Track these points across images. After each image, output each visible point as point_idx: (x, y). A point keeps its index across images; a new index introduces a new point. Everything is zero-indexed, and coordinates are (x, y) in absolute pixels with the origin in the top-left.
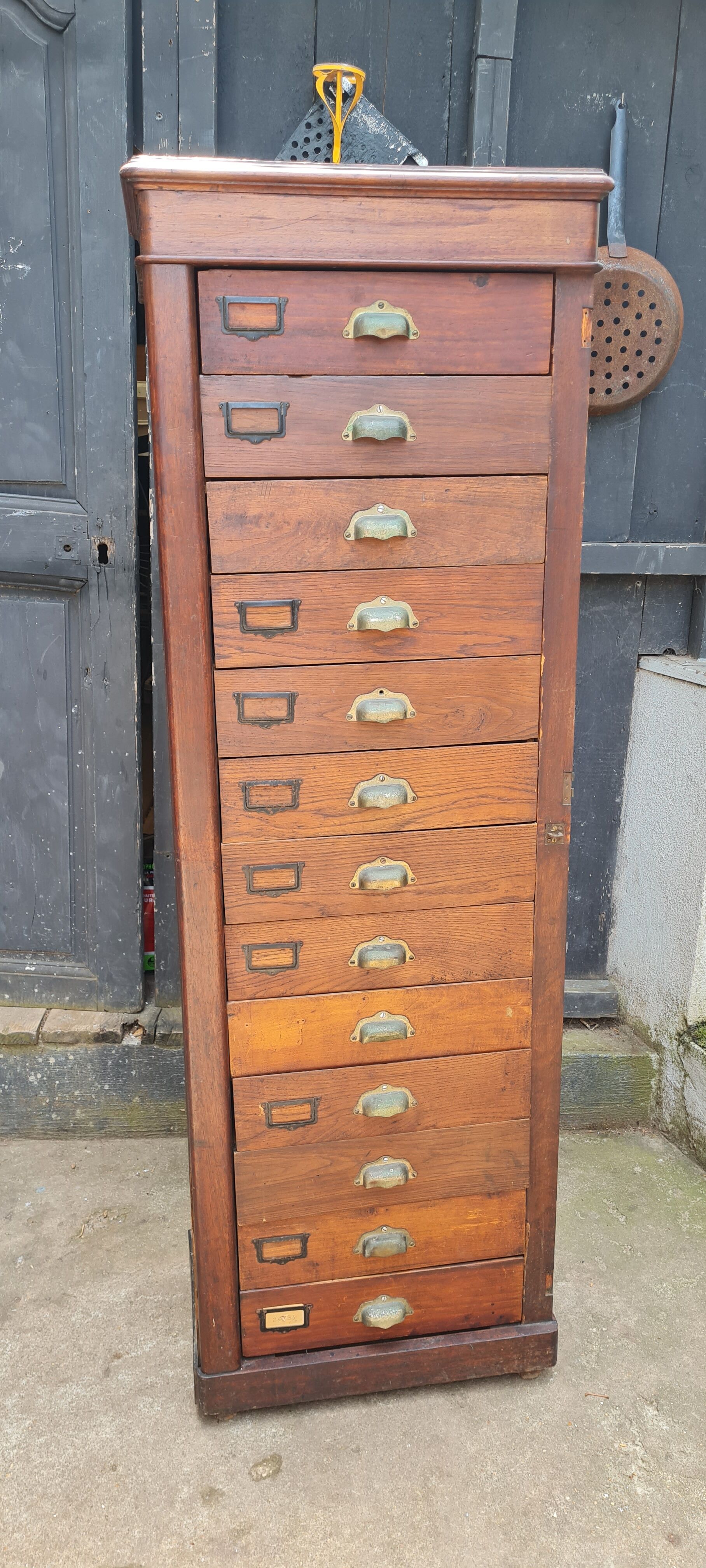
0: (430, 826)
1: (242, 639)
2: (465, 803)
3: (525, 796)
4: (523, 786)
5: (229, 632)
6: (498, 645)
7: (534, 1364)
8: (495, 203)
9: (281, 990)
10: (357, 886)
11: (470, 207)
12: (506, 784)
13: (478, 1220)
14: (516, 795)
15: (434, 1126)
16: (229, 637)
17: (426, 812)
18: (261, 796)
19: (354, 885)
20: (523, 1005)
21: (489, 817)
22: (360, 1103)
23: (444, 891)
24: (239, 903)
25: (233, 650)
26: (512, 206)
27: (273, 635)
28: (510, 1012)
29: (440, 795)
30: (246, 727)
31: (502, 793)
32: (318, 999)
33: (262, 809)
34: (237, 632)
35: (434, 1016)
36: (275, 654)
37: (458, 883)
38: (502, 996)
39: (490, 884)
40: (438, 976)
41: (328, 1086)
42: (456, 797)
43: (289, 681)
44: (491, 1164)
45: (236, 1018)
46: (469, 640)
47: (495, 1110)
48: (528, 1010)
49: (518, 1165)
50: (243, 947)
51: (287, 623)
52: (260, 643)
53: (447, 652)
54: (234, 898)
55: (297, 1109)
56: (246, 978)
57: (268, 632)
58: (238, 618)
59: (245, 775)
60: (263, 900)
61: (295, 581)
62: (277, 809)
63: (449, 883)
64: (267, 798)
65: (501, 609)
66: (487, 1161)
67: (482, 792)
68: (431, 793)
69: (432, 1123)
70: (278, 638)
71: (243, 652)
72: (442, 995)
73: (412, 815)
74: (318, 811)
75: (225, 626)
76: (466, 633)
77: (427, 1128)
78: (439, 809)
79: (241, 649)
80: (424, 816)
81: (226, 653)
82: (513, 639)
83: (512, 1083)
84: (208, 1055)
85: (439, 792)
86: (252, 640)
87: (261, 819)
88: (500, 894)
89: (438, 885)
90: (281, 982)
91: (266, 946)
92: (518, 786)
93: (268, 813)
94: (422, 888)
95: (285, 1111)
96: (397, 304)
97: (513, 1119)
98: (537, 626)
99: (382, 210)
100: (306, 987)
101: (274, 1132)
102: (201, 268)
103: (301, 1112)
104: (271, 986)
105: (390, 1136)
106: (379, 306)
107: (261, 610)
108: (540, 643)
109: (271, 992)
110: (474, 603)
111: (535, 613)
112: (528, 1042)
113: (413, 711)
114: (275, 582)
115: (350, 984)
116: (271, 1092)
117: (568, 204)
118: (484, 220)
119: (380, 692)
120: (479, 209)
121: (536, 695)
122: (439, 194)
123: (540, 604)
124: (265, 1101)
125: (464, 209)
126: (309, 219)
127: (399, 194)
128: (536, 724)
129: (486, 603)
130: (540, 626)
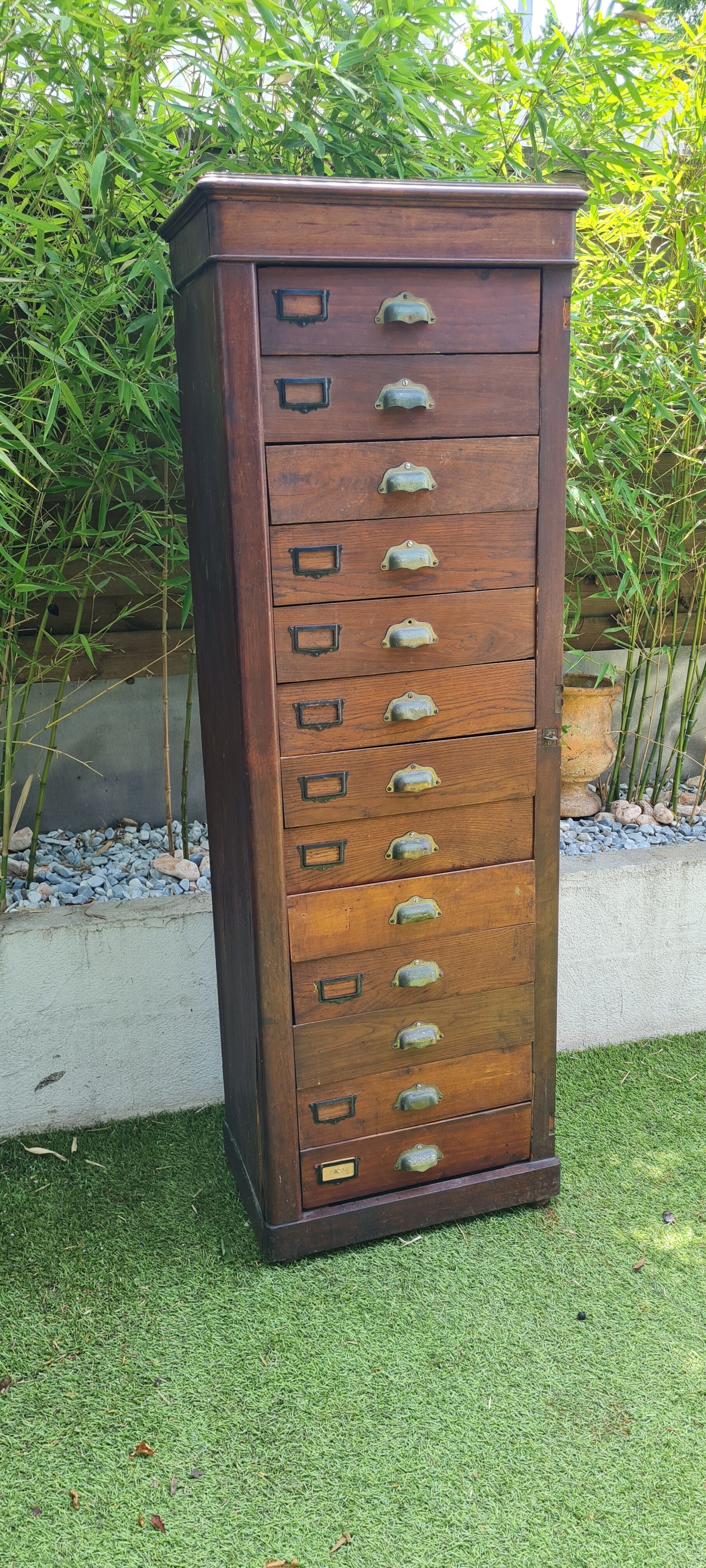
0: (451, 735)
1: (295, 580)
2: (478, 714)
3: (526, 705)
4: (524, 697)
5: (285, 574)
6: (501, 579)
7: (543, 1194)
8: (495, 212)
9: (330, 883)
10: (392, 790)
11: (476, 216)
12: (511, 697)
13: (494, 1073)
14: (517, 705)
15: (458, 994)
16: (285, 579)
17: (446, 723)
18: (312, 715)
19: (390, 789)
20: (529, 884)
21: (497, 725)
22: (397, 976)
23: (463, 791)
24: (296, 809)
25: (289, 590)
27: (321, 575)
28: (518, 891)
29: (458, 708)
30: (298, 656)
31: (508, 704)
32: (362, 889)
33: (314, 727)
34: (290, 574)
35: (457, 897)
36: (322, 592)
37: (475, 783)
38: (510, 877)
39: (500, 783)
40: (458, 863)
41: (370, 963)
42: (470, 709)
43: (333, 616)
44: (504, 1023)
45: (294, 910)
46: (478, 575)
47: (506, 977)
48: (532, 888)
49: (525, 1022)
50: (298, 847)
51: (329, 566)
52: (310, 582)
53: (462, 586)
54: (292, 805)
55: (345, 985)
56: (301, 874)
57: (315, 574)
58: (290, 562)
59: (298, 697)
60: (315, 806)
61: (338, 530)
62: (326, 726)
63: (467, 784)
64: (317, 717)
65: (503, 549)
66: (500, 1021)
67: (492, 703)
68: (451, 706)
69: (456, 991)
70: (324, 578)
71: (296, 591)
72: (463, 880)
73: (435, 726)
74: (359, 726)
75: (281, 569)
76: (476, 570)
77: (451, 996)
78: (456, 720)
79: (295, 589)
80: (446, 726)
81: (283, 592)
82: (514, 574)
83: (520, 953)
84: (273, 943)
85: (457, 705)
86: (303, 580)
87: (311, 734)
88: (509, 792)
89: (458, 786)
90: (330, 876)
91: (317, 846)
92: (520, 698)
93: (318, 729)
94: (445, 789)
95: (334, 987)
96: (418, 295)
97: (521, 984)
98: (532, 562)
99: (408, 217)
100: (351, 879)
101: (326, 1006)
102: (261, 265)
103: (347, 987)
104: (319, 880)
105: (421, 1005)
106: (405, 297)
107: (310, 554)
108: (534, 577)
109: (321, 885)
110: (482, 544)
111: (531, 552)
112: (533, 917)
113: (436, 637)
114: (322, 531)
115: (388, 873)
116: (323, 972)
117: (553, 212)
118: (488, 225)
119: (410, 622)
120: (484, 216)
121: (532, 621)
122: (453, 204)
123: (534, 544)
124: (319, 979)
125: (472, 216)
126: (350, 225)
127: (422, 204)
128: (532, 645)
129: (491, 544)
130: (534, 562)
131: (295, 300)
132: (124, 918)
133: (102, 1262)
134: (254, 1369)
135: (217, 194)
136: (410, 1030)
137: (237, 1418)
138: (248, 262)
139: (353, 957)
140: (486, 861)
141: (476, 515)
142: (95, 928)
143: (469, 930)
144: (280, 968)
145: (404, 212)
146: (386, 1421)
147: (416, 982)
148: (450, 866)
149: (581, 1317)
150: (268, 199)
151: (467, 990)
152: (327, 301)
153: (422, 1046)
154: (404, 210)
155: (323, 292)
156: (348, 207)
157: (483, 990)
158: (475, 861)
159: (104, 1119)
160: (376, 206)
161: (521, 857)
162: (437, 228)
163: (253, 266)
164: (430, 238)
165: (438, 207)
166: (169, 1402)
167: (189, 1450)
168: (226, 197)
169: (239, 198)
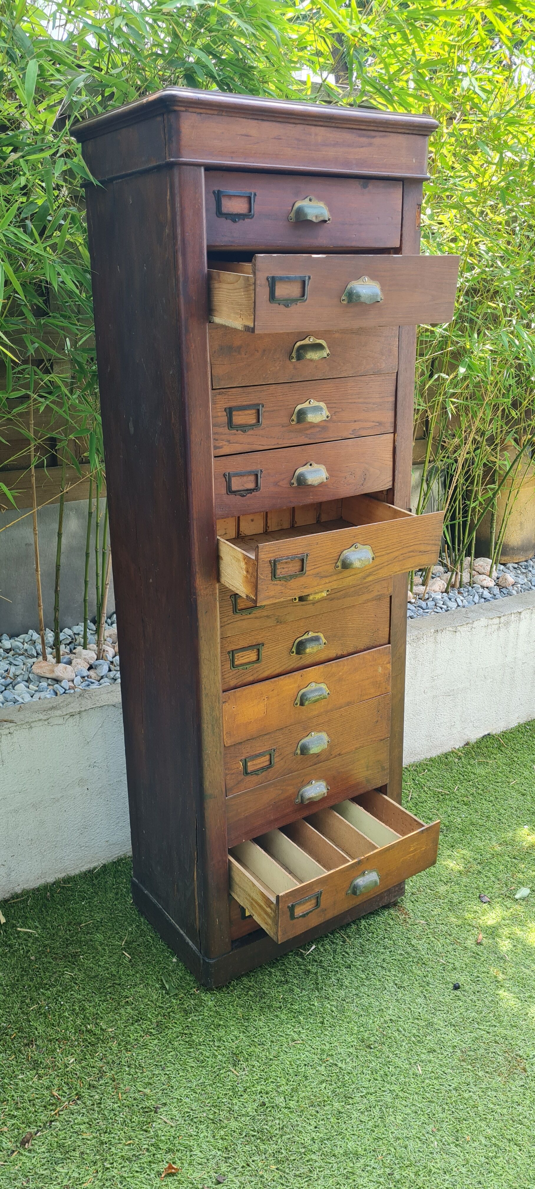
1: (230, 434)
5: (222, 430)
6: (372, 428)
7: (395, 896)
8: (377, 134)
9: (251, 679)
10: (297, 600)
11: (364, 136)
15: (339, 755)
16: (222, 434)
19: (295, 599)
20: (387, 663)
22: (299, 747)
23: (346, 596)
24: (228, 622)
25: (224, 443)
26: (385, 136)
27: (247, 430)
28: (380, 670)
30: (232, 497)
32: (275, 681)
34: (226, 430)
35: (340, 680)
36: (248, 444)
37: (353, 589)
38: (376, 660)
39: (369, 588)
40: (340, 653)
41: (280, 739)
43: (254, 462)
44: (370, 772)
45: (227, 704)
46: (356, 426)
47: (372, 736)
48: (389, 666)
49: (383, 769)
50: (230, 652)
51: (254, 421)
52: (240, 436)
53: (346, 434)
54: (226, 619)
55: (262, 759)
56: (231, 674)
57: (243, 428)
58: (225, 419)
60: (243, 618)
61: (261, 392)
63: (348, 590)
65: (374, 404)
66: (367, 770)
69: (338, 753)
70: (251, 432)
71: (230, 443)
72: (344, 666)
75: (220, 425)
76: (355, 421)
77: (335, 756)
79: (229, 441)
81: (221, 444)
82: (380, 423)
83: (381, 717)
84: (213, 733)
86: (235, 434)
88: (375, 593)
89: (341, 593)
90: (251, 674)
91: (243, 649)
94: (333, 596)
95: (255, 762)
96: (319, 199)
97: (381, 740)
98: (391, 414)
99: (316, 135)
100: (266, 675)
101: (249, 778)
102: (209, 168)
103: (263, 761)
104: (244, 677)
105: (315, 767)
106: (310, 200)
107: (240, 413)
108: (393, 425)
109: (245, 681)
110: (360, 400)
111: (391, 406)
112: (390, 688)
113: (328, 476)
114: (249, 393)
115: (292, 666)
116: (247, 751)
117: (414, 136)
118: (370, 145)
119: (311, 465)
120: (368, 137)
121: (392, 459)
122: (348, 126)
123: (394, 399)
124: (243, 758)
125: (360, 136)
126: (275, 138)
127: (326, 124)
128: (391, 479)
129: (366, 401)
130: (393, 414)
131: (230, 199)
132: (31, 720)
133: (66, 1014)
134: (230, 1081)
135: (178, 106)
136: (308, 788)
137: (234, 1124)
138: (199, 165)
139: (268, 736)
140: (358, 649)
141: (357, 378)
142: (7, 731)
143: (348, 704)
144: (218, 753)
145: (314, 129)
146: (351, 1101)
147: (314, 750)
148: (335, 655)
149: (456, 987)
150: (216, 112)
151: (346, 750)
152: (254, 202)
153: (317, 799)
154: (313, 128)
155: (251, 194)
156: (274, 123)
157: (356, 749)
158: (351, 650)
159: (18, 890)
161: (381, 643)
162: (336, 144)
163: (203, 169)
164: (331, 152)
165: (337, 127)
166: (173, 1125)
167: (206, 1161)
168: (183, 109)
169: (194, 110)
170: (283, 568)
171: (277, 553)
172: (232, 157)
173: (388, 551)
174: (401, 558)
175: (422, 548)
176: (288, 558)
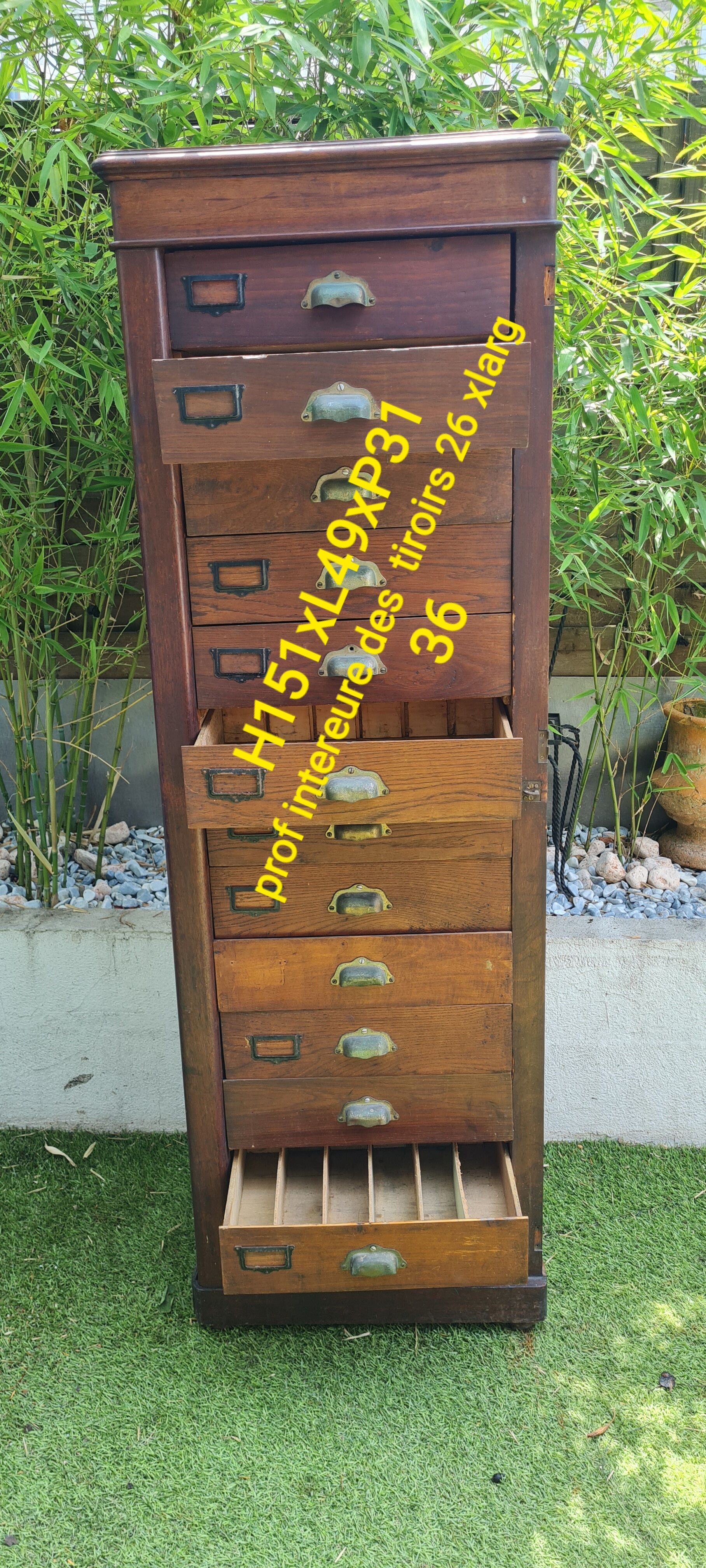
1: (216, 597)
5: (204, 591)
7: (521, 1317)
8: (446, 169)
9: (265, 930)
10: (333, 836)
11: (422, 175)
15: (415, 1073)
16: (204, 596)
19: (329, 834)
20: (504, 959)
22: (341, 1043)
23: (417, 844)
24: (221, 847)
25: (209, 609)
27: (246, 593)
28: (489, 965)
30: (223, 680)
32: (299, 942)
34: (211, 591)
35: (412, 964)
36: (247, 612)
37: (433, 837)
38: (481, 948)
39: (466, 839)
40: (417, 926)
41: (309, 1024)
43: (261, 638)
44: (474, 1114)
45: (221, 955)
46: (436, 598)
47: (475, 1062)
48: (509, 964)
49: (501, 1117)
50: (227, 888)
51: (257, 582)
52: (233, 601)
53: (415, 610)
54: (216, 842)
55: (281, 1044)
56: (231, 917)
57: (240, 591)
58: (211, 577)
60: (244, 845)
61: (265, 542)
63: (424, 837)
65: (468, 568)
66: (470, 1110)
69: (413, 1069)
70: (250, 596)
71: (218, 609)
72: (420, 945)
75: (200, 585)
76: (434, 592)
77: (408, 1073)
79: (216, 607)
81: (203, 610)
82: (482, 598)
83: (492, 1037)
86: (225, 598)
88: (476, 850)
89: (413, 838)
90: (264, 923)
91: (249, 888)
94: (396, 840)
95: (269, 1045)
96: (352, 273)
97: (494, 1072)
98: (505, 585)
99: (337, 184)
100: (288, 929)
101: (259, 1064)
102: (166, 250)
103: (283, 1047)
104: (252, 926)
105: (371, 1079)
106: (336, 276)
107: (232, 569)
108: (509, 601)
109: (255, 932)
110: (441, 561)
111: (505, 572)
112: (509, 997)
113: (384, 668)
114: (246, 544)
115: (332, 928)
116: (256, 1026)
117: (522, 164)
118: (438, 186)
119: (352, 649)
120: (433, 175)
121: (508, 653)
122: (390, 164)
123: (508, 562)
124: (251, 1034)
125: (417, 176)
126: (265, 198)
127: (351, 166)
128: (509, 681)
129: (453, 562)
130: (509, 584)
131: (207, 286)
132: (152, 929)
135: (111, 174)
136: (358, 1105)
138: (150, 247)
139: (290, 1015)
140: (452, 926)
142: (122, 936)
143: (429, 1003)
144: (203, 1016)
145: (332, 178)
147: (360, 1053)
148: (407, 927)
149: (496, 1479)
150: (170, 175)
151: (427, 1069)
152: (244, 285)
153: (368, 1125)
154: (331, 175)
155: (238, 276)
156: (264, 178)
157: (446, 1072)
158: (438, 925)
160: (297, 173)
161: (496, 927)
162: (373, 193)
163: (157, 252)
164: (365, 206)
165: (374, 169)
168: (122, 177)
169: (137, 177)
170: (225, 784)
171: (214, 762)
172: (198, 231)
173: (413, 786)
174: (441, 799)
175: (483, 789)
176: (231, 771)
